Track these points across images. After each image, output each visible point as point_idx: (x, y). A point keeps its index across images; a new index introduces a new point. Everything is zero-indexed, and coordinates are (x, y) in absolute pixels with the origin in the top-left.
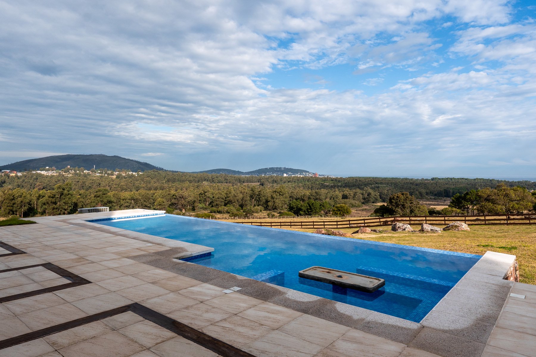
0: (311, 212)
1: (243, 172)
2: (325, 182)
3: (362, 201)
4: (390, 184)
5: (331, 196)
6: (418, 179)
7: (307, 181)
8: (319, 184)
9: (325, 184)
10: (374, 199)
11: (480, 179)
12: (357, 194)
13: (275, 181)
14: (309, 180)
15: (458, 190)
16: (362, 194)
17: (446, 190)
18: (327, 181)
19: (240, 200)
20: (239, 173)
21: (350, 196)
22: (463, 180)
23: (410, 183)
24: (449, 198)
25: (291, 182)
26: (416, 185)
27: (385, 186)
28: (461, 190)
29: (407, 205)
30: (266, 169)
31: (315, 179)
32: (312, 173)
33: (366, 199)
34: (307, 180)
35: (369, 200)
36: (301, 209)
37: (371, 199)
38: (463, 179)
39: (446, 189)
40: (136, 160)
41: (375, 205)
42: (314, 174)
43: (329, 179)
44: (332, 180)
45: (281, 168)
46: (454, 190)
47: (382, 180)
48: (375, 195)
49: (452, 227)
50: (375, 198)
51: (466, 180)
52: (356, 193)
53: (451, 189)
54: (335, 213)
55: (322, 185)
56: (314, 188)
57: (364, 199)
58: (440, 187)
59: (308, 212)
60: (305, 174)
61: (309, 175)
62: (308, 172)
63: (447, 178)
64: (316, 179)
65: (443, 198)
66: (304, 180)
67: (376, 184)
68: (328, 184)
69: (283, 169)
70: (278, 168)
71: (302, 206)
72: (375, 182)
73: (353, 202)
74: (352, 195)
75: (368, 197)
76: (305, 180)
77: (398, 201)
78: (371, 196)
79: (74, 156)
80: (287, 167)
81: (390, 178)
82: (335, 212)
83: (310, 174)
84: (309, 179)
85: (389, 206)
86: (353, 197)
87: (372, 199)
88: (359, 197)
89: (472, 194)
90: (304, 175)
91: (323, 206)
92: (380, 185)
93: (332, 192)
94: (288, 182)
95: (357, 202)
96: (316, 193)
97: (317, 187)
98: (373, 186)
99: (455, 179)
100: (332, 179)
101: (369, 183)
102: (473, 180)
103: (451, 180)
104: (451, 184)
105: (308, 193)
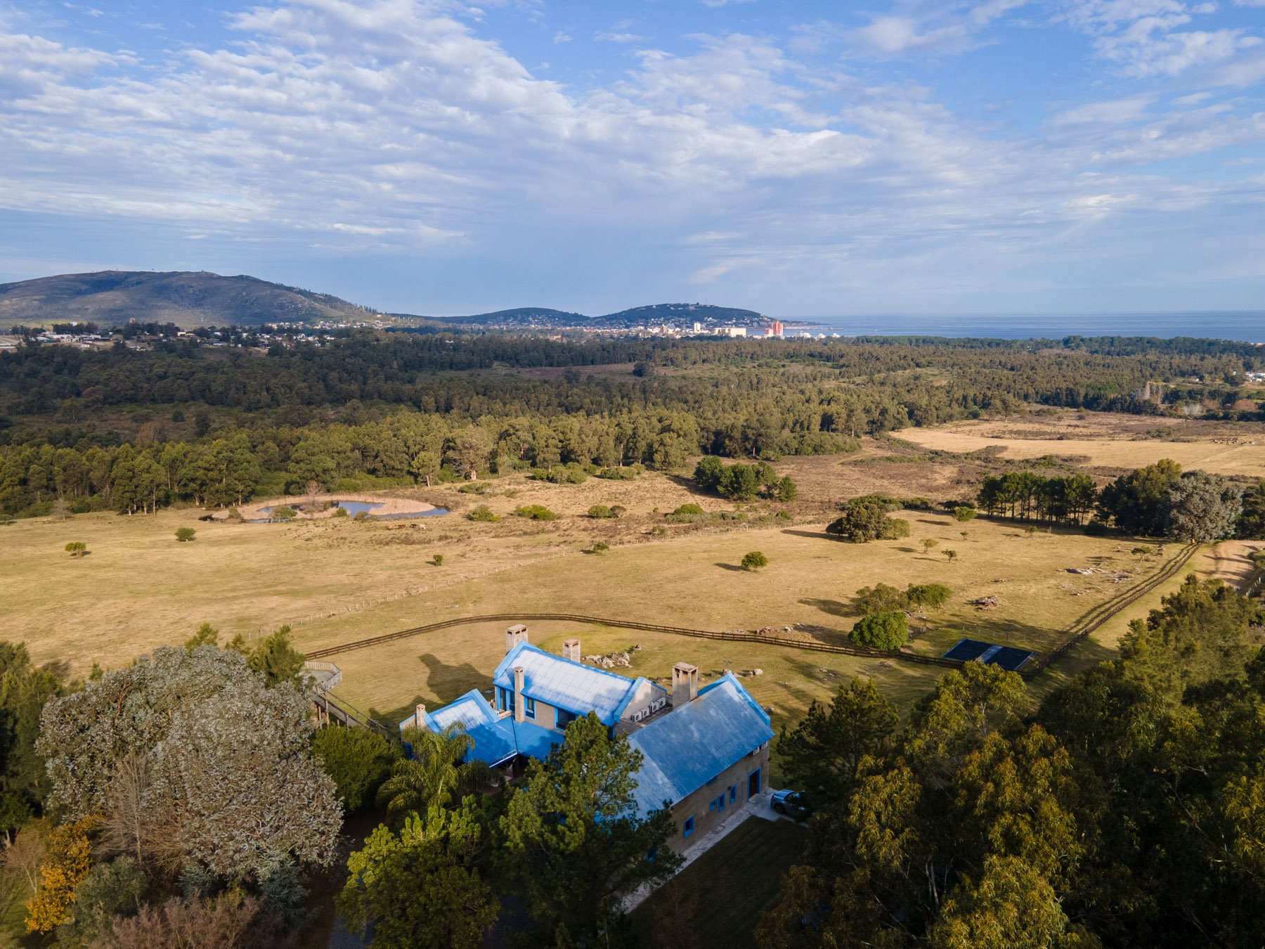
1: (588, 318)
2: (791, 362)
4: (950, 368)
5: (797, 417)
7: (747, 362)
8: (778, 368)
9: (793, 367)
10: (895, 422)
12: (855, 413)
13: (672, 361)
14: (755, 356)
15: (1099, 389)
17: (1071, 390)
18: (798, 358)
19: (593, 450)
20: (578, 319)
21: (839, 418)
24: (1076, 410)
25: (711, 363)
26: (1012, 369)
27: (936, 370)
28: (1105, 389)
30: (649, 308)
33: (875, 423)
34: (748, 354)
35: (882, 426)
39: (1072, 386)
40: (302, 288)
43: (803, 352)
44: (811, 353)
45: (687, 305)
46: (1089, 389)
52: (852, 411)
55: (784, 375)
57: (871, 422)
59: (733, 488)
69: (692, 308)
70: (679, 305)
71: (722, 472)
73: (840, 439)
74: (844, 416)
75: (880, 417)
79: (126, 277)
80: (702, 303)
86: (847, 421)
88: (860, 419)
94: (703, 362)
95: (848, 439)
97: (772, 382)
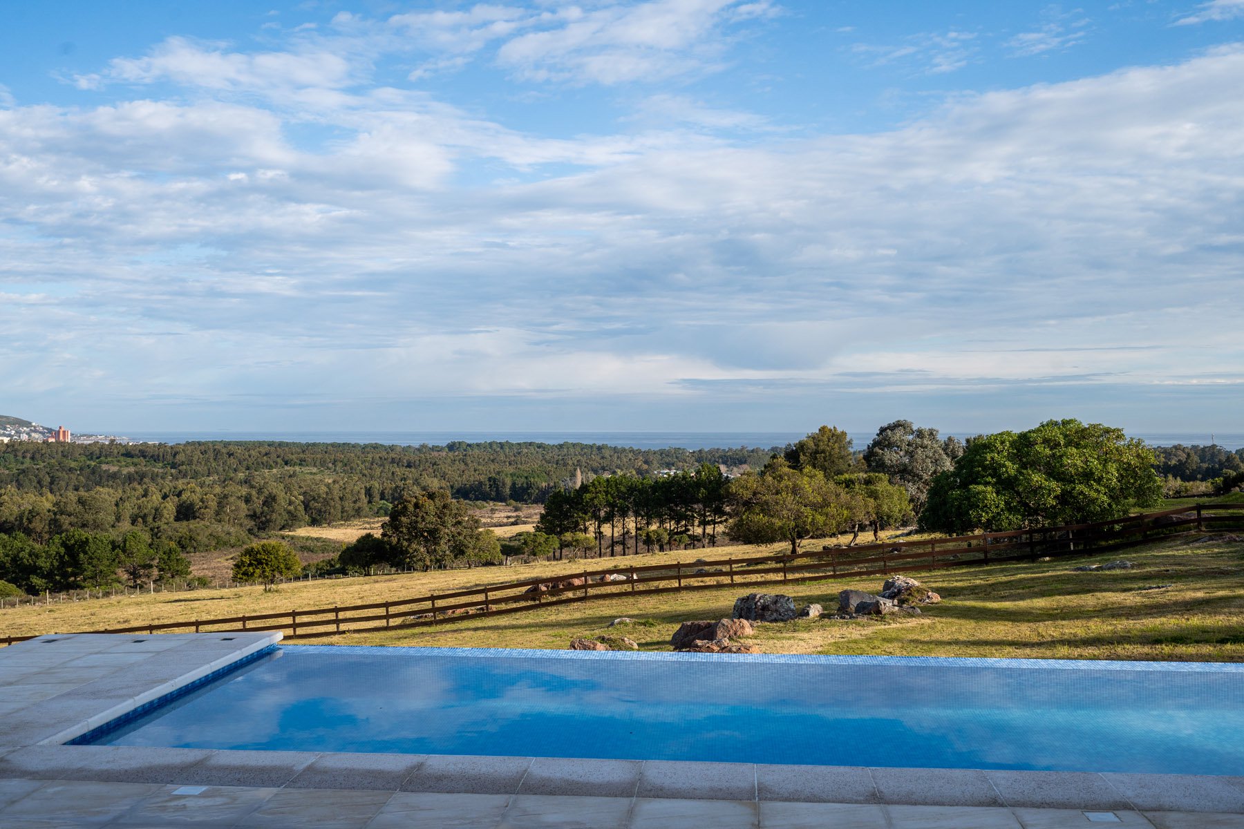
0: (75, 575)
2: (100, 463)
3: (250, 524)
4: (330, 465)
5: (136, 511)
6: (409, 447)
7: (28, 460)
8: (81, 469)
9: (104, 467)
10: (286, 516)
11: (574, 445)
12: (232, 499)
14: (37, 456)
15: (526, 478)
16: (248, 500)
17: (495, 480)
18: (109, 459)
21: (206, 507)
22: (531, 448)
23: (390, 460)
24: (504, 504)
26: (409, 466)
27: (315, 470)
28: (534, 477)
29: (447, 531)
31: (61, 449)
32: (44, 428)
33: (259, 518)
34: (29, 455)
35: (269, 521)
36: (35, 570)
37: (274, 516)
38: (531, 444)
39: (494, 475)
41: (293, 538)
42: (50, 431)
43: (116, 451)
44: (128, 453)
46: (515, 478)
47: (303, 452)
48: (290, 503)
49: (910, 594)
50: (289, 512)
51: (539, 447)
52: (226, 497)
53: (506, 475)
54: (245, 574)
55: (93, 472)
56: (63, 484)
57: (253, 516)
58: (475, 471)
59: (65, 575)
60: (13, 432)
61: (33, 434)
62: (28, 424)
63: (491, 444)
64: (67, 451)
65: (486, 504)
66: (16, 456)
67: (286, 463)
68: (114, 469)
71: (37, 556)
72: (283, 460)
73: (218, 528)
74: (213, 504)
75: (265, 508)
76: (20, 454)
77: (419, 519)
78: (276, 507)
81: (328, 445)
82: (244, 569)
83: (35, 431)
84: (38, 450)
85: (390, 537)
86: (217, 513)
87: (280, 514)
88: (237, 509)
89: (596, 488)
90: (9, 435)
91: (124, 551)
92: (297, 468)
93: (138, 499)
95: (232, 530)
96: (81, 501)
97: (74, 482)
98: (275, 471)
99: (512, 445)
100: (127, 450)
101: (262, 463)
102: (556, 447)
103: (502, 448)
104: (505, 462)
105: (48, 505)
